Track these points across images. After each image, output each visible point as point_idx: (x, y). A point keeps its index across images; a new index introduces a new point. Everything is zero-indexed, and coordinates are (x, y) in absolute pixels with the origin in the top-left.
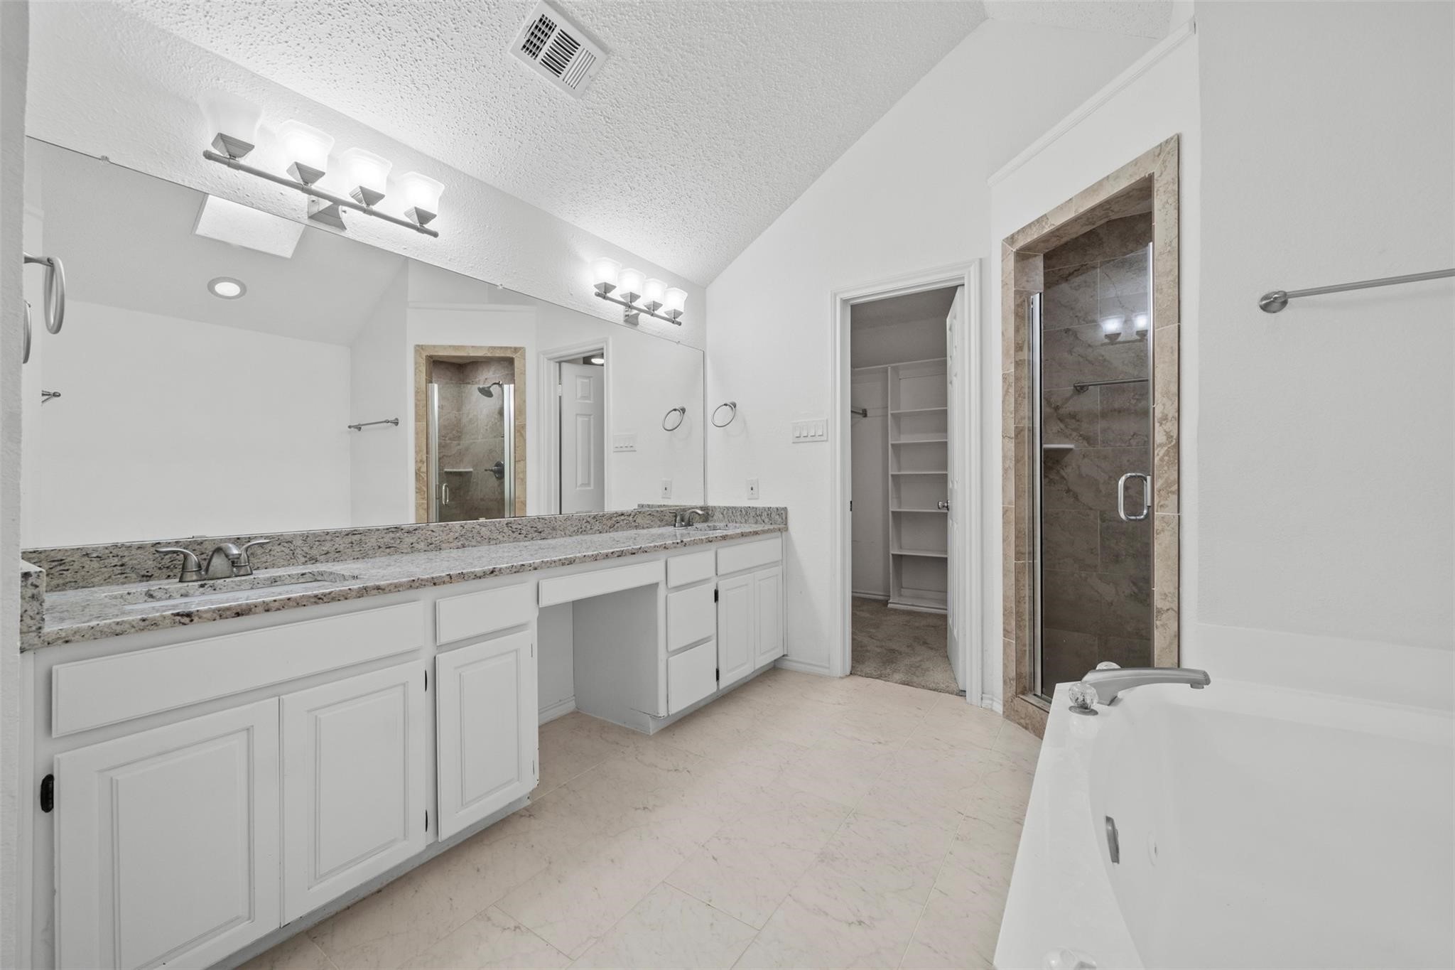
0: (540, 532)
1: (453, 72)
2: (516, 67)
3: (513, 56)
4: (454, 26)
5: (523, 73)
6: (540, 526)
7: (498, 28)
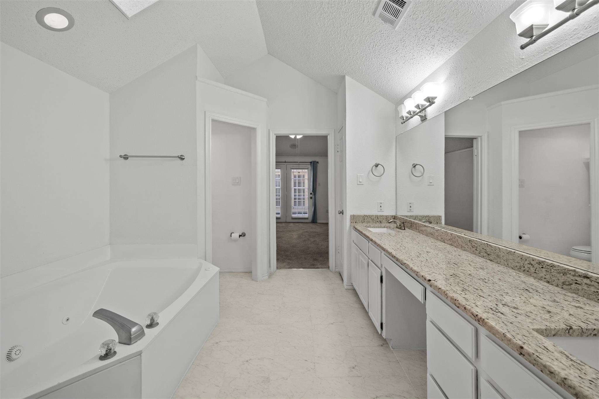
0: (489, 255)
1: (407, 48)
2: (401, 27)
3: (396, 28)
4: (391, 44)
5: (403, 25)
6: (488, 250)
7: (388, 32)
